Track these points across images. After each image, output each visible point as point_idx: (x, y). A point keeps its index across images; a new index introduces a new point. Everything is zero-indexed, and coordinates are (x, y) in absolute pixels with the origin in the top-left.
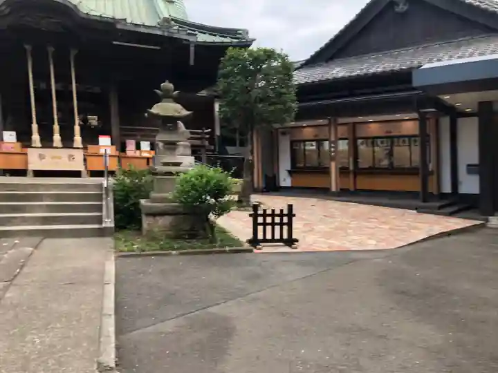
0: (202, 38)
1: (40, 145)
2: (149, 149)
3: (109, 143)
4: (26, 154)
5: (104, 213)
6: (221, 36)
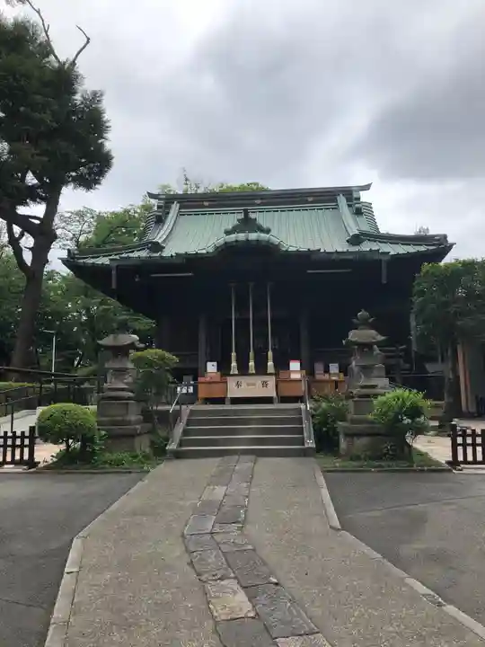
0: (394, 250)
1: (237, 372)
2: (337, 371)
3: (299, 369)
4: (226, 382)
5: (305, 435)
6: (414, 245)
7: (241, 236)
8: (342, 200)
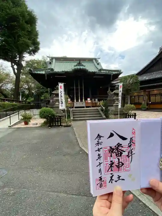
1: (76, 101)
2: (97, 101)
3: (90, 100)
4: (74, 103)
5: (102, 115)
7: (79, 67)
8: (94, 61)
